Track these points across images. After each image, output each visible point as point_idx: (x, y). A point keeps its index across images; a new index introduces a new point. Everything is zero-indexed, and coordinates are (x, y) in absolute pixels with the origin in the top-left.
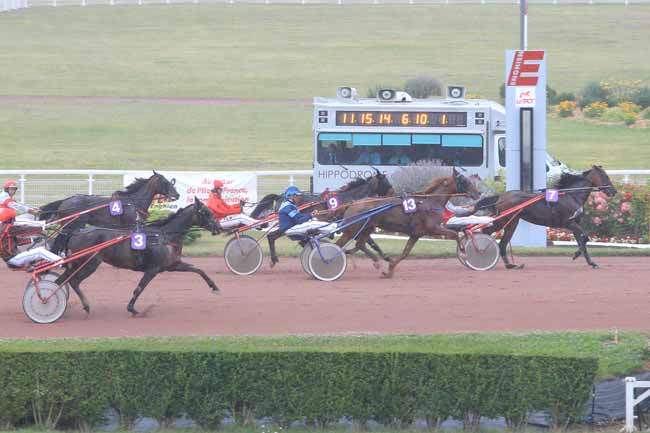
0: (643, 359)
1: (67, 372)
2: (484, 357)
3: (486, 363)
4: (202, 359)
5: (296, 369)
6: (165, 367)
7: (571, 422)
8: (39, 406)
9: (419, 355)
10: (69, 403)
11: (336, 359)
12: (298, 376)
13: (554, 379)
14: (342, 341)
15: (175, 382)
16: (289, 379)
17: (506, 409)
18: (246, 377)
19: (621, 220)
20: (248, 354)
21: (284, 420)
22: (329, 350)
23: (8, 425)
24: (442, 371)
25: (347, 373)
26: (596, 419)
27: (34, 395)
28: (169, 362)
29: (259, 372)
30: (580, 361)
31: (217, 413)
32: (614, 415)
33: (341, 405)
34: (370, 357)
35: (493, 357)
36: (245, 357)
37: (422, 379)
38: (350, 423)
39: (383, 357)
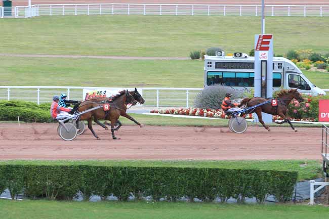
0: (318, 172)
1: (61, 175)
2: (247, 170)
3: (248, 173)
4: (120, 170)
5: (162, 175)
6: (104, 173)
7: (286, 200)
8: (48, 189)
9: (217, 169)
10: (61, 188)
11: (180, 170)
12: (163, 178)
13: (278, 180)
14: (182, 163)
15: (108, 180)
16: (159, 179)
17: (256, 194)
18: (140, 178)
19: (305, 110)
20: (141, 168)
21: (156, 197)
22: (177, 167)
23: (34, 197)
24: (228, 176)
25: (185, 177)
26: (296, 199)
27: (46, 184)
28: (106, 171)
29: (146, 176)
30: (290, 173)
31: (126, 194)
32: (305, 198)
33: (183, 191)
34: (196, 170)
35: (251, 170)
36: (140, 169)
37: (218, 180)
38: (186, 199)
39: (201, 170)
